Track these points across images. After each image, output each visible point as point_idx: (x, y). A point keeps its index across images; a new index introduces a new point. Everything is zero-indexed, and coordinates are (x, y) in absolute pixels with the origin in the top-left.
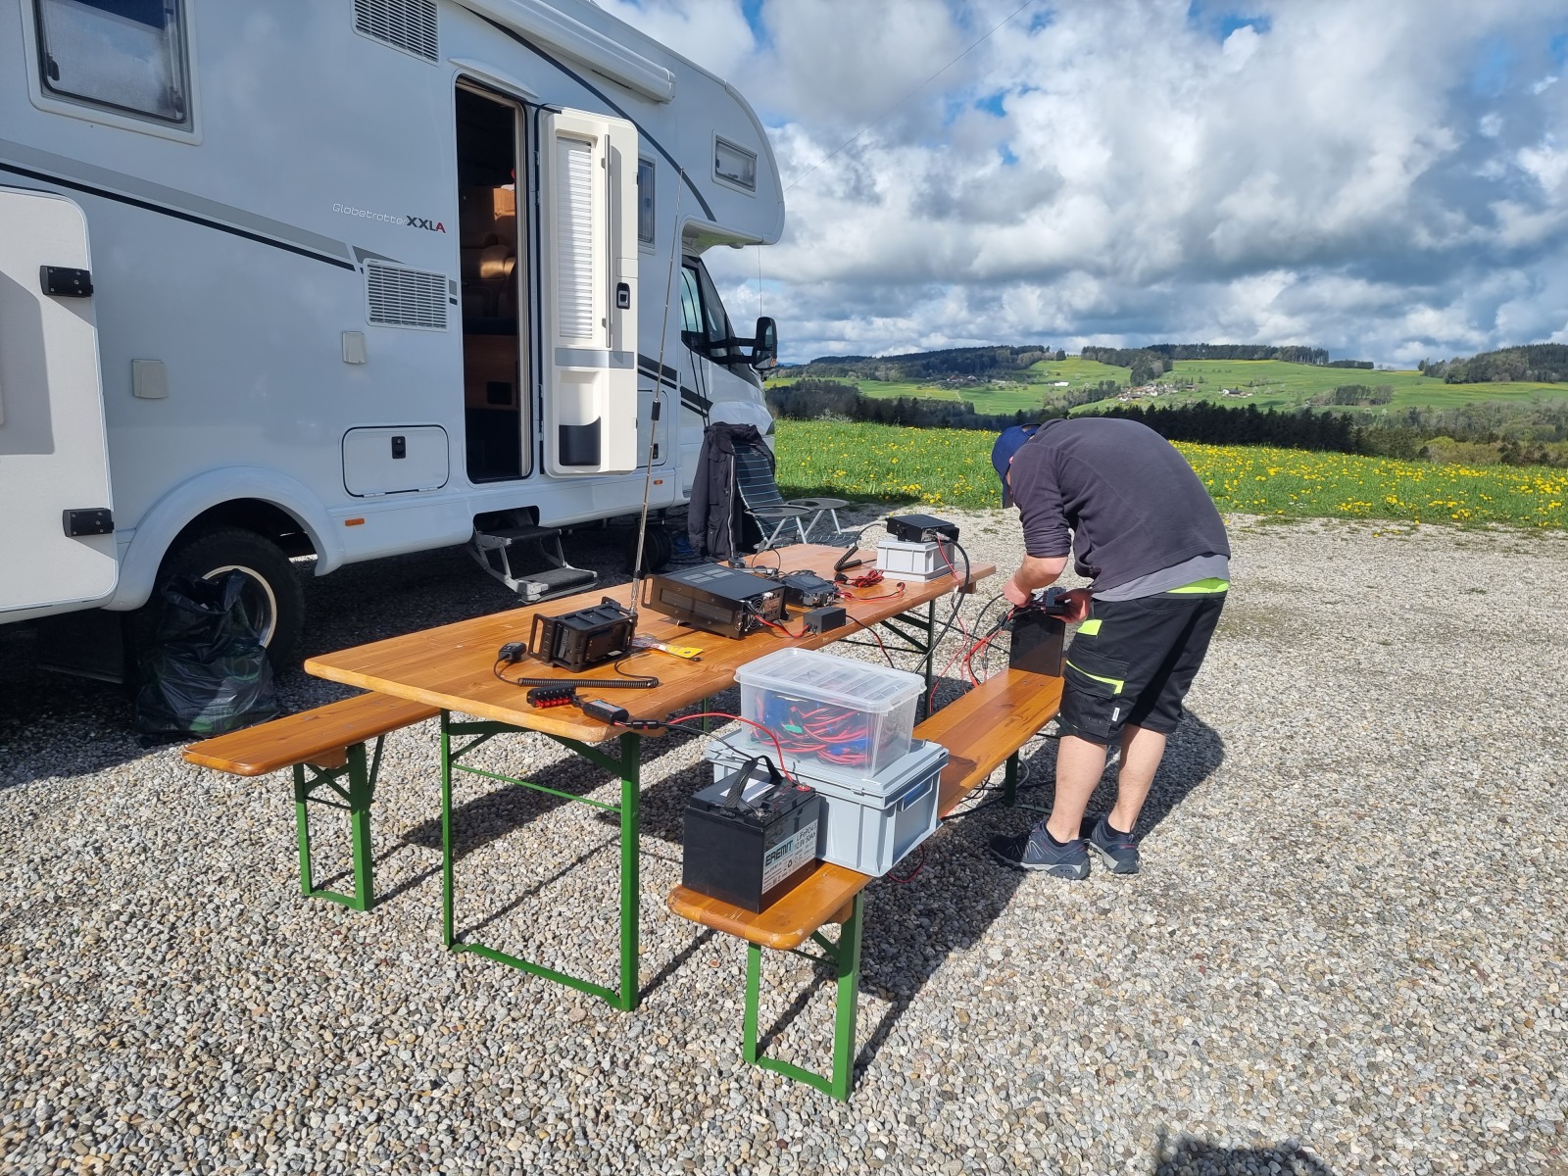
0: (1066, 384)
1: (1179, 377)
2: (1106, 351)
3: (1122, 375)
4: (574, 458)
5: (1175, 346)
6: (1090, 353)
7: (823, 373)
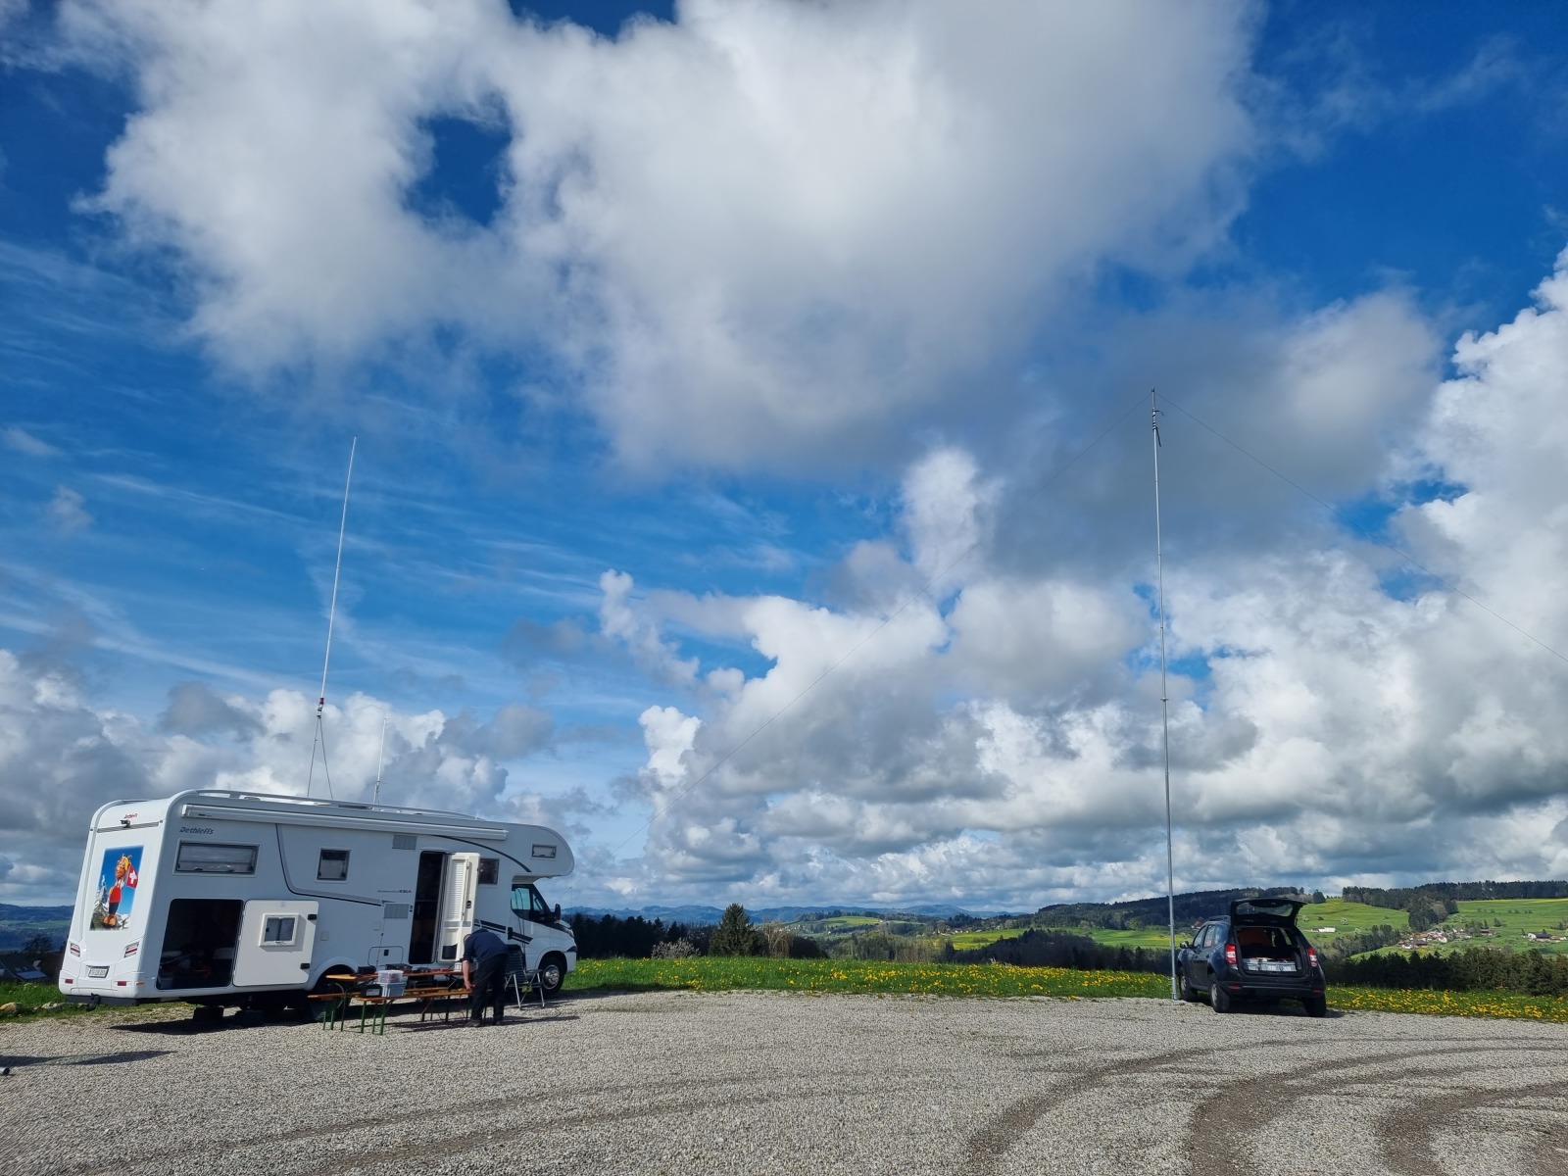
0: (1333, 930)
1: (1469, 920)
2: (1372, 891)
3: (1398, 919)
4: (447, 956)
5: (1455, 885)
6: (1353, 894)
7: (1052, 922)
